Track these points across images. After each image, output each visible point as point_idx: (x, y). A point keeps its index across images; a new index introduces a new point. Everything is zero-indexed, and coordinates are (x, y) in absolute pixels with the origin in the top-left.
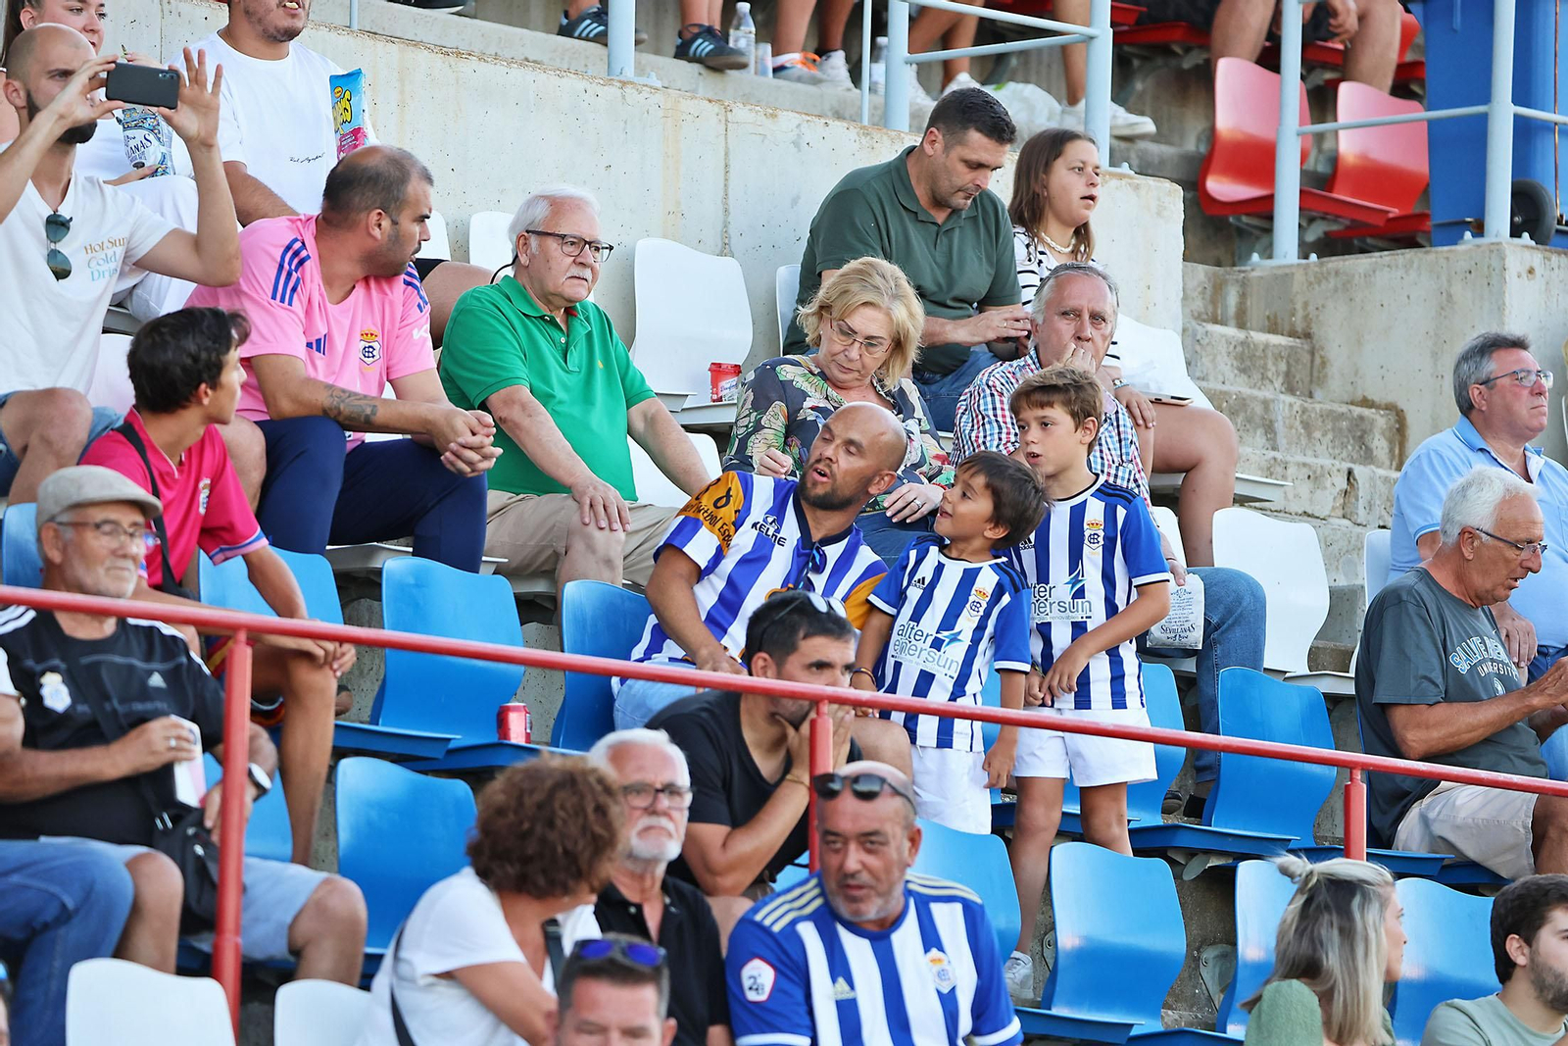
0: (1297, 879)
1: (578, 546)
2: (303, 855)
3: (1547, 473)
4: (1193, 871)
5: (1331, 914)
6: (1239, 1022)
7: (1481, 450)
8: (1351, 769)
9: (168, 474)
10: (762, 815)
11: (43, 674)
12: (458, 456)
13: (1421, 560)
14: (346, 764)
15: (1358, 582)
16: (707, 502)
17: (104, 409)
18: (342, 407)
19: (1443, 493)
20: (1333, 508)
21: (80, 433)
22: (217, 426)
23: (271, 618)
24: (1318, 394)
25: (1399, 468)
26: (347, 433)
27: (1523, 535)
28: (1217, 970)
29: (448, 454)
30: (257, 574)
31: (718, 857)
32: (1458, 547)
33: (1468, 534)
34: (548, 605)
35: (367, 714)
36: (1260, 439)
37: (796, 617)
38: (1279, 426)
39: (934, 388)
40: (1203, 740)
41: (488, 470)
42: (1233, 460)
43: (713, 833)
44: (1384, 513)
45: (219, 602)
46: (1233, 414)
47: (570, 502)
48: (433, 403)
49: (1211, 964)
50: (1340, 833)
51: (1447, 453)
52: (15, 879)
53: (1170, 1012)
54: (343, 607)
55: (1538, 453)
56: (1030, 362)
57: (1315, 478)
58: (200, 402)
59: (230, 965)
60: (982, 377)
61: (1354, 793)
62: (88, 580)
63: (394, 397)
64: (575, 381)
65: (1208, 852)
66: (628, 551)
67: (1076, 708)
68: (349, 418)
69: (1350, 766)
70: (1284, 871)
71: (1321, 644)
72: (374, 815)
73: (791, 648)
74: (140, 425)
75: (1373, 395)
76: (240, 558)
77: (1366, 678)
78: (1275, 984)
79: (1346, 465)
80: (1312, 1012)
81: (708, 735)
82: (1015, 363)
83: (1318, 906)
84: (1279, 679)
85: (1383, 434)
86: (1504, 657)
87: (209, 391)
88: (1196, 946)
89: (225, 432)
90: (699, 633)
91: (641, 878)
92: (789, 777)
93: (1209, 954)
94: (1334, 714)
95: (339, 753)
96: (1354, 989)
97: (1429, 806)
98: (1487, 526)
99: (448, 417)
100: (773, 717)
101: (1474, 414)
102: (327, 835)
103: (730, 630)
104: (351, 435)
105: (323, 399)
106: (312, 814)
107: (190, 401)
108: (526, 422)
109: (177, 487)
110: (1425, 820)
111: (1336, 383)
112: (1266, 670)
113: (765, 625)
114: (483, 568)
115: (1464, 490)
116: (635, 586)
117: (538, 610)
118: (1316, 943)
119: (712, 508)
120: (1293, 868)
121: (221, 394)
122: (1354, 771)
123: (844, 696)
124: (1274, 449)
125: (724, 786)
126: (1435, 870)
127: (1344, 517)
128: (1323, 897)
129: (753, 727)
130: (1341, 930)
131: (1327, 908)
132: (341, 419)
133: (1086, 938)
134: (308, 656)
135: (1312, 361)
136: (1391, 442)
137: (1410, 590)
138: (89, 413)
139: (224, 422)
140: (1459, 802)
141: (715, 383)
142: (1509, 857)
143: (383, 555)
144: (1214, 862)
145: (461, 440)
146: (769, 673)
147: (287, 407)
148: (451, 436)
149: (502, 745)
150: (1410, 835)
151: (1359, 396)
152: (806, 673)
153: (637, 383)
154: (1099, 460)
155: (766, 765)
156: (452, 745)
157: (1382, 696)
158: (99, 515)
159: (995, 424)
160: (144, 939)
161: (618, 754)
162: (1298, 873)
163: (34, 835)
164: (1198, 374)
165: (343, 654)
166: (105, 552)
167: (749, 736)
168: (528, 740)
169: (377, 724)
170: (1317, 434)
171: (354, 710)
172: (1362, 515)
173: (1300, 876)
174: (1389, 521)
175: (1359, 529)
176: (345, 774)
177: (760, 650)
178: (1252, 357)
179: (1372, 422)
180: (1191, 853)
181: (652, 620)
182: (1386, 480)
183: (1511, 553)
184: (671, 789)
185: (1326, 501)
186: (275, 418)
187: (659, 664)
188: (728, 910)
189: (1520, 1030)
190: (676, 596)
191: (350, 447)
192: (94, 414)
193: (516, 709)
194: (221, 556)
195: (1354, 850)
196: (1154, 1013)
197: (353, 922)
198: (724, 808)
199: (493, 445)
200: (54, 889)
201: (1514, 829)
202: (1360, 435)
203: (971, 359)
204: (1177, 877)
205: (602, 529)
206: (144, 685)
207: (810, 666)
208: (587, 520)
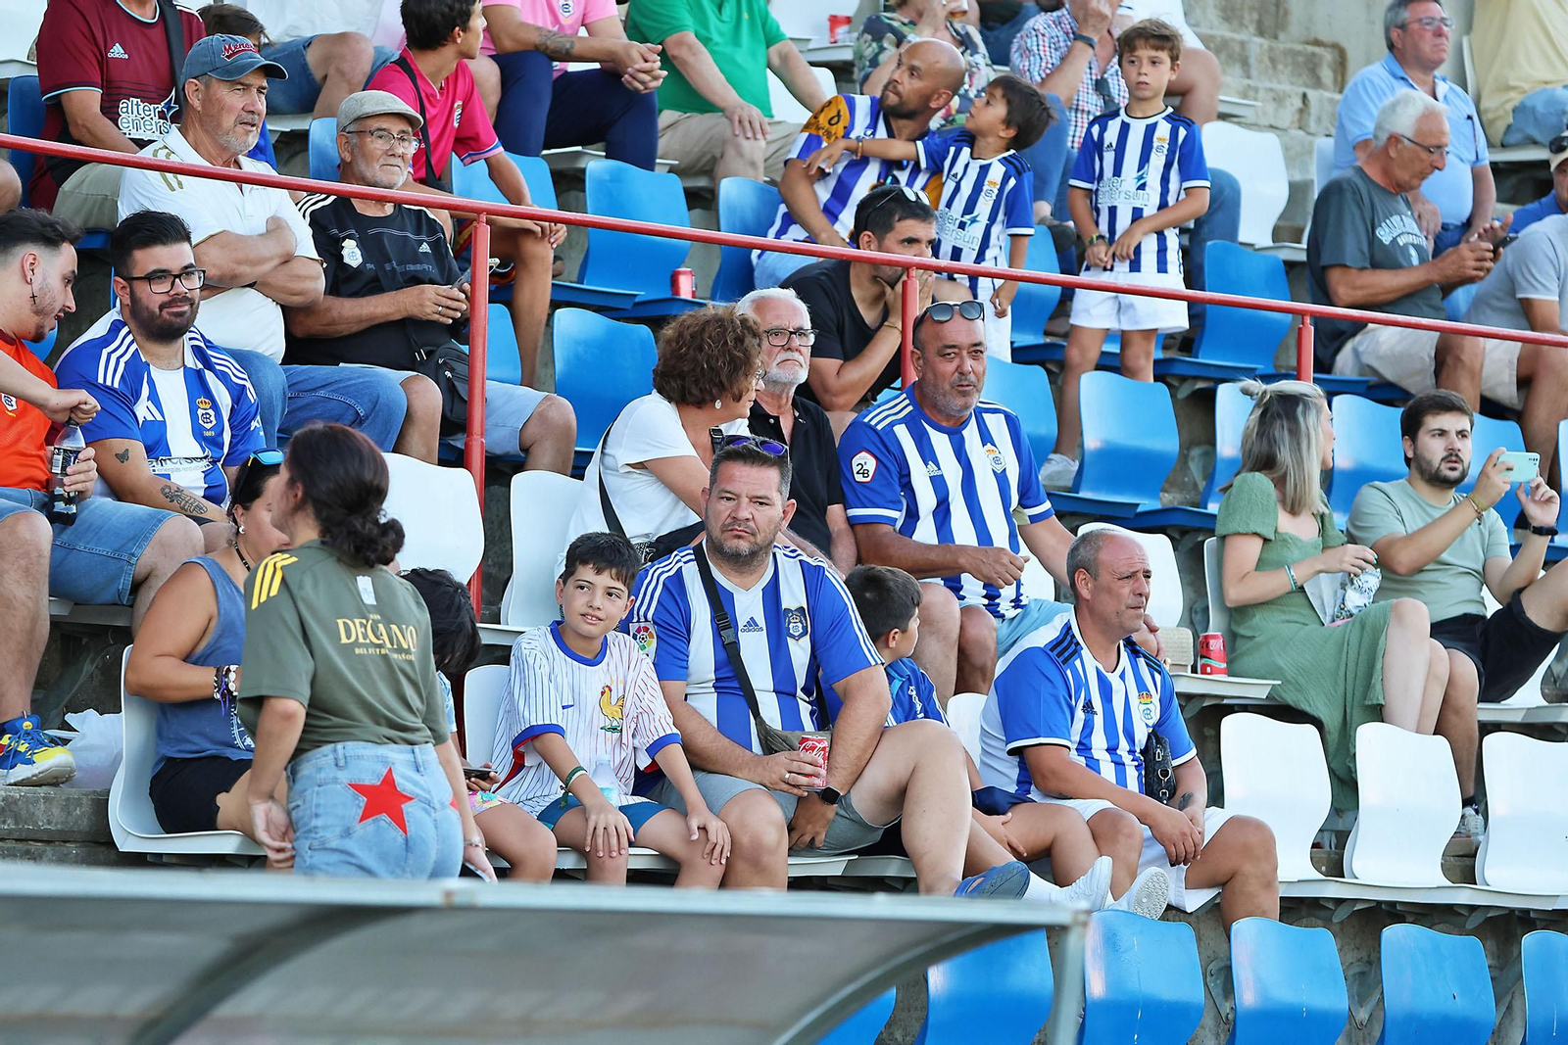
0: (1255, 397)
1: (730, 152)
2: (529, 380)
3: (1451, 96)
4: (1184, 392)
5: (1282, 419)
6: (1217, 501)
7: (1403, 78)
8: (1303, 316)
9: (432, 95)
10: (866, 352)
11: (344, 240)
12: (634, 78)
13: (1356, 160)
14: (561, 314)
15: (1308, 177)
16: (823, 120)
17: (383, 47)
18: (549, 42)
19: (1375, 113)
20: (1292, 122)
21: (365, 67)
22: (466, 60)
23: (505, 205)
24: (1282, 36)
25: (1341, 92)
26: (555, 63)
27: (1435, 142)
28: (1201, 465)
29: (626, 76)
30: (495, 173)
31: (833, 382)
32: (1386, 149)
33: (1394, 139)
34: (708, 196)
35: (575, 277)
36: (1237, 69)
37: (893, 204)
38: (1252, 61)
39: (996, 33)
40: (1194, 295)
41: (657, 88)
42: (1218, 86)
43: (830, 365)
44: (1329, 125)
45: (467, 194)
46: (1217, 52)
47: (724, 120)
48: (615, 38)
49: (1196, 460)
50: (1293, 363)
51: (1376, 80)
52: (322, 393)
53: (1166, 495)
54: (557, 196)
55: (1444, 80)
56: (1066, 13)
57: (1279, 99)
58: (455, 42)
59: (477, 459)
60: (1030, 23)
61: (1304, 333)
62: (369, 174)
63: (587, 35)
64: (727, 28)
65: (1196, 378)
66: (769, 154)
67: (1130, 271)
68: (555, 51)
69: (1302, 313)
70: (1246, 392)
71: (1282, 223)
72: (580, 349)
73: (888, 227)
74: (411, 60)
75: (1323, 37)
76: (483, 160)
77: (1314, 248)
78: (1243, 475)
79: (1302, 90)
80: (1269, 495)
81: (826, 293)
82: (1055, 14)
83: (1272, 415)
84: (1250, 250)
85: (1329, 67)
86: (1416, 230)
87: (461, 33)
88: (1186, 446)
89: (472, 65)
90: (818, 220)
91: (780, 397)
92: (886, 323)
93: (1196, 452)
94: (1290, 275)
95: (555, 305)
96: (1301, 473)
97: (1360, 343)
98: (1409, 134)
99: (627, 48)
100: (875, 279)
101: (1395, 51)
102: (546, 364)
103: (841, 217)
104: (557, 65)
105: (535, 38)
106: (535, 349)
107: (446, 40)
108: (690, 59)
109: (439, 106)
110: (1356, 352)
111: (1295, 28)
112: (1241, 244)
113: (871, 210)
114: (657, 168)
115: (1393, 107)
116: (773, 183)
117: (701, 200)
118: (1272, 442)
119: (827, 126)
120: (1252, 389)
121: (470, 36)
122: (1305, 317)
123: (927, 263)
124: (1249, 77)
125: (838, 331)
126: (1363, 389)
127: (1300, 128)
128: (1276, 407)
129: (860, 286)
130: (1290, 431)
131: (1279, 416)
132: (548, 52)
133: (1107, 442)
134: (529, 232)
135: (1277, 12)
136: (1335, 71)
137: (1349, 181)
138: (372, 51)
139: (472, 58)
140: (1381, 339)
141: (832, 30)
142: (1418, 378)
143: (586, 158)
144: (1200, 385)
145: (637, 66)
146: (872, 247)
147: (509, 45)
148: (628, 61)
149: (674, 299)
150: (1345, 364)
151: (1311, 38)
152: (900, 246)
153: (774, 30)
154: (1117, 87)
155: (869, 316)
156: (637, 300)
157: (1325, 261)
158: (375, 124)
159: (1038, 57)
160: (415, 439)
161: (760, 305)
162: (1256, 392)
163: (335, 361)
164: (1193, 22)
165: (558, 231)
166: (379, 152)
167: (855, 293)
168: (693, 297)
169: (582, 284)
170: (1280, 67)
171: (565, 273)
172: (1313, 126)
173: (1257, 394)
174: (1333, 131)
175: (1310, 138)
176: (559, 320)
177: (866, 230)
178: (1233, 10)
179: (1321, 57)
180: (1183, 379)
181: (783, 209)
182: (1331, 101)
183: (1424, 155)
184: (799, 332)
185: (1287, 116)
186: (500, 53)
187: (787, 240)
188: (840, 421)
189: (1424, 505)
190: (801, 191)
191: (556, 75)
192: (375, 52)
193: (684, 273)
194: (469, 160)
195: (1303, 375)
196: (1154, 495)
197: (568, 428)
198: (838, 347)
199: (660, 69)
200: (352, 402)
201: (1422, 358)
202: (1311, 67)
203: (1024, 12)
204: (1173, 396)
205: (748, 138)
206: (415, 252)
207: (903, 241)
208: (737, 132)
